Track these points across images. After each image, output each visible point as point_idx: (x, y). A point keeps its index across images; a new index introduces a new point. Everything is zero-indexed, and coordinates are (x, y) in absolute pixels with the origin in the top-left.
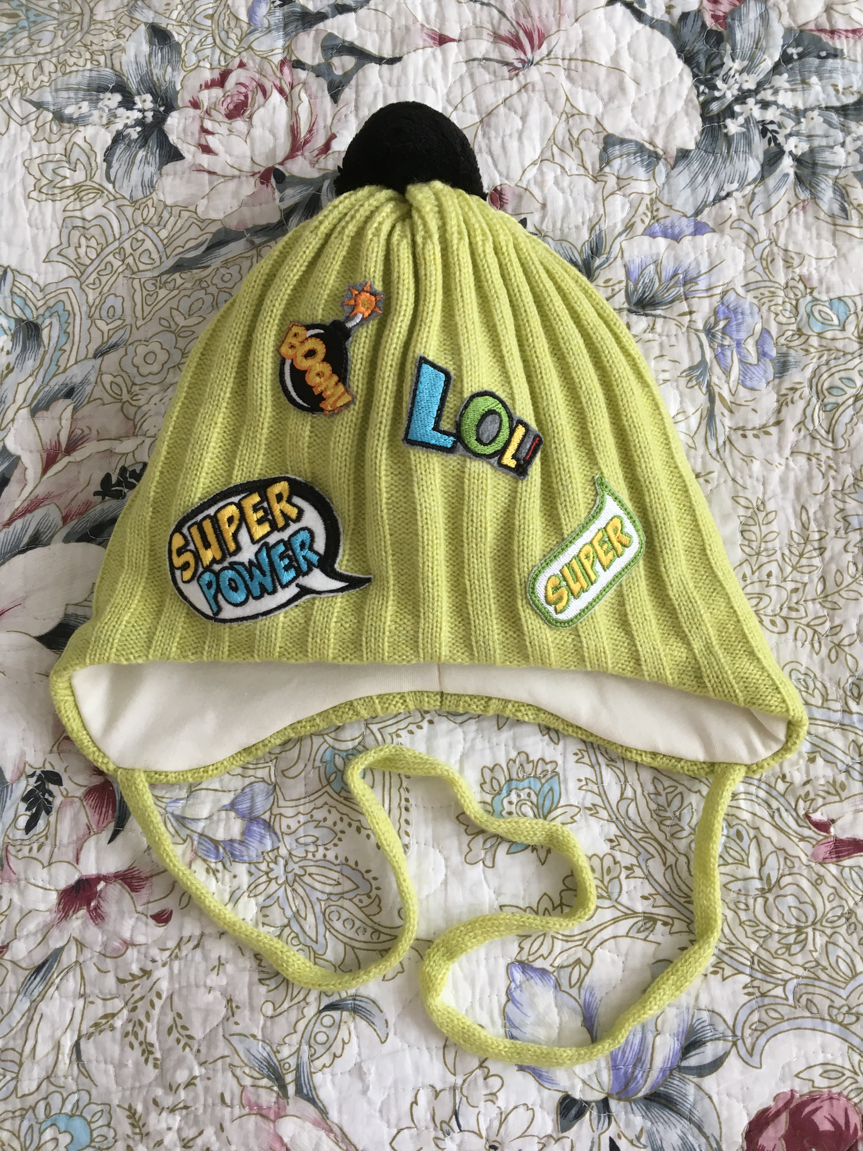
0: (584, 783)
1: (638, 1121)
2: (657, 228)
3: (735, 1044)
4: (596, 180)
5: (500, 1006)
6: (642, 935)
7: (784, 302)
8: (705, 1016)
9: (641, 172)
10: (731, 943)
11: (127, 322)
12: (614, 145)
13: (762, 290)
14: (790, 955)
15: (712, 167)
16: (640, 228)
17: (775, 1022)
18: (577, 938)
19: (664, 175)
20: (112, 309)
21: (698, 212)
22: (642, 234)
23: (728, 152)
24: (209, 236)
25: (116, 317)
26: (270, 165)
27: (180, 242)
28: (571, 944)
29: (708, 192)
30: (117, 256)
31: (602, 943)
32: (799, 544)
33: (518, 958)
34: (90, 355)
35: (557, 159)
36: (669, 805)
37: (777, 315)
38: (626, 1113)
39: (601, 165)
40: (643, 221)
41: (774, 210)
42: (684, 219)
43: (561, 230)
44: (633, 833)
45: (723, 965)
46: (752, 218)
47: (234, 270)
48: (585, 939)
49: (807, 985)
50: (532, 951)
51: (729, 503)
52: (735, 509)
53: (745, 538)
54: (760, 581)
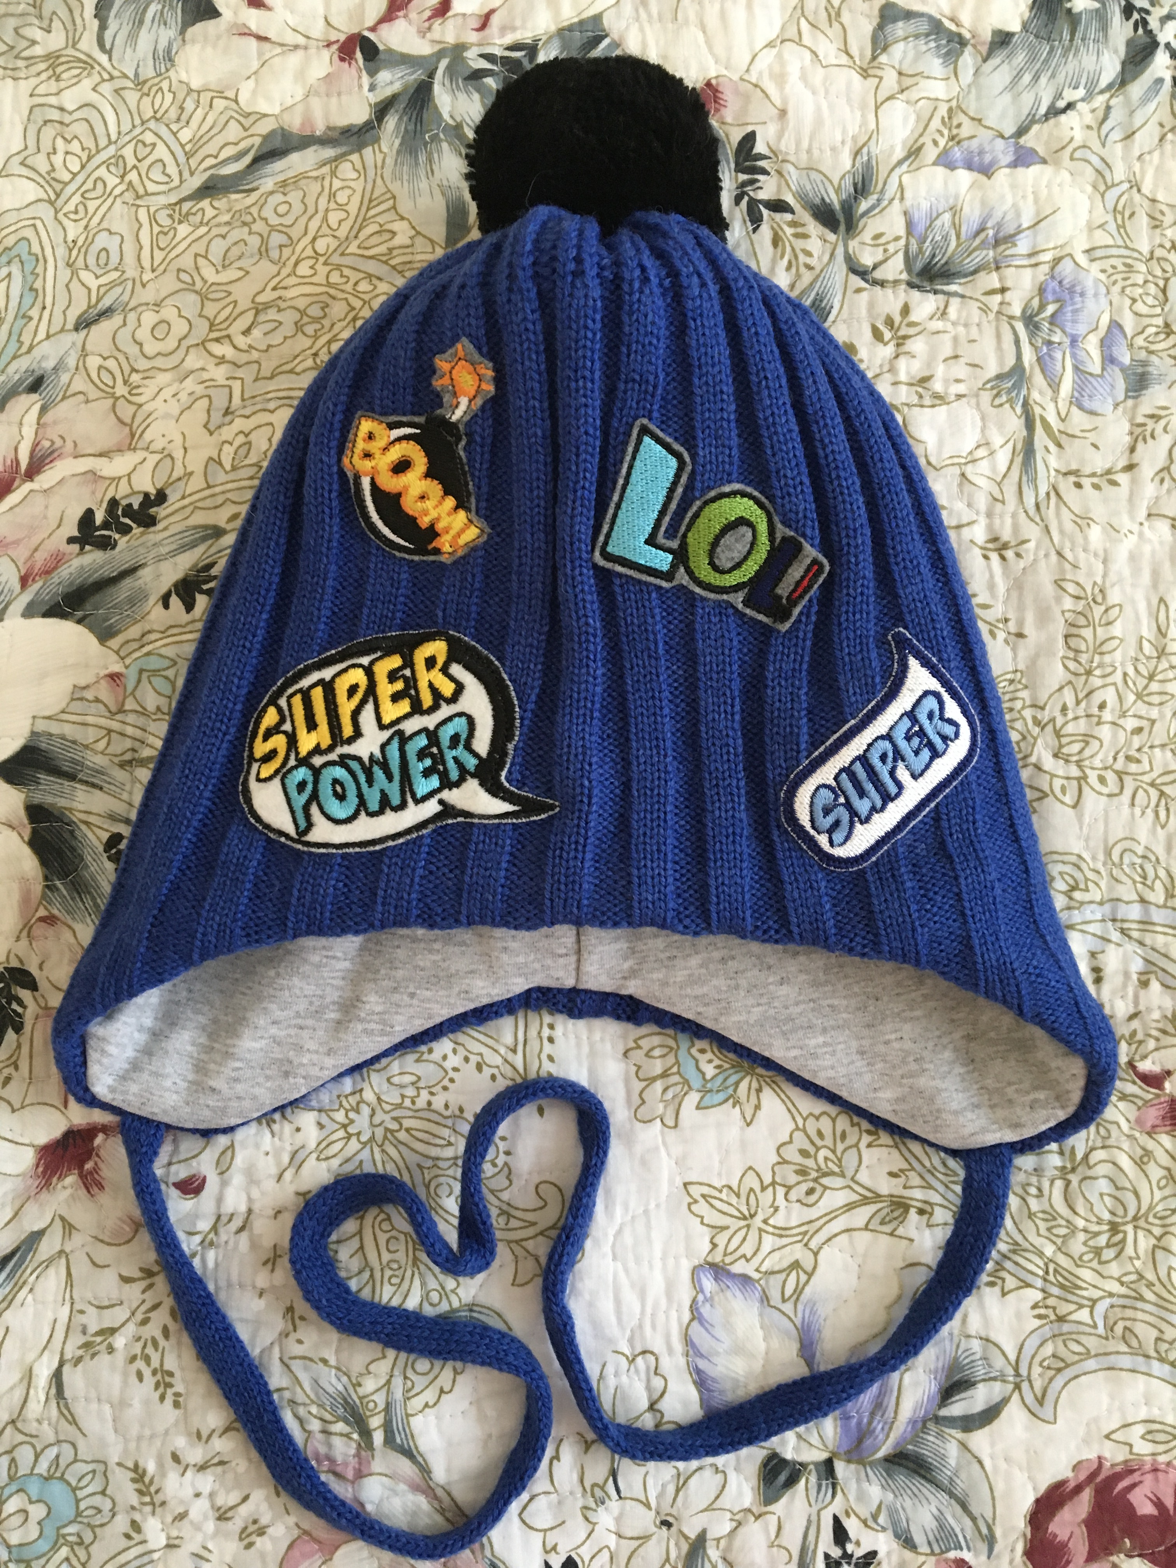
1: (875, 1492)
2: (957, 153)
3: (1017, 1387)
4: (865, 73)
5: (681, 1326)
6: (888, 1229)
7: (1146, 282)
8: (976, 1345)
9: (935, 65)
10: (1016, 1243)
11: (125, 276)
12: (895, 20)
13: (1113, 261)
14: (1101, 1263)
15: (1046, 61)
16: (931, 153)
17: (1077, 1358)
18: (794, 1231)
19: (971, 71)
20: (103, 254)
21: (1021, 131)
22: (935, 164)
23: (1072, 40)
24: (257, 141)
25: (110, 267)
26: (355, 30)
27: (211, 148)
28: (785, 1241)
29: (1038, 101)
30: (112, 168)
31: (829, 1239)
32: (1149, 658)
33: (709, 1259)
34: (70, 325)
35: (807, 40)
37: (1134, 301)
38: (858, 1480)
39: (874, 50)
40: (935, 143)
41: (1137, 135)
42: (1000, 142)
43: (809, 151)
45: (1003, 1274)
46: (1104, 145)
47: (294, 197)
48: (805, 1233)
49: (1124, 1307)
50: (730, 1250)
51: (1049, 589)
52: (1058, 600)
53: (1069, 648)
54: (1088, 716)
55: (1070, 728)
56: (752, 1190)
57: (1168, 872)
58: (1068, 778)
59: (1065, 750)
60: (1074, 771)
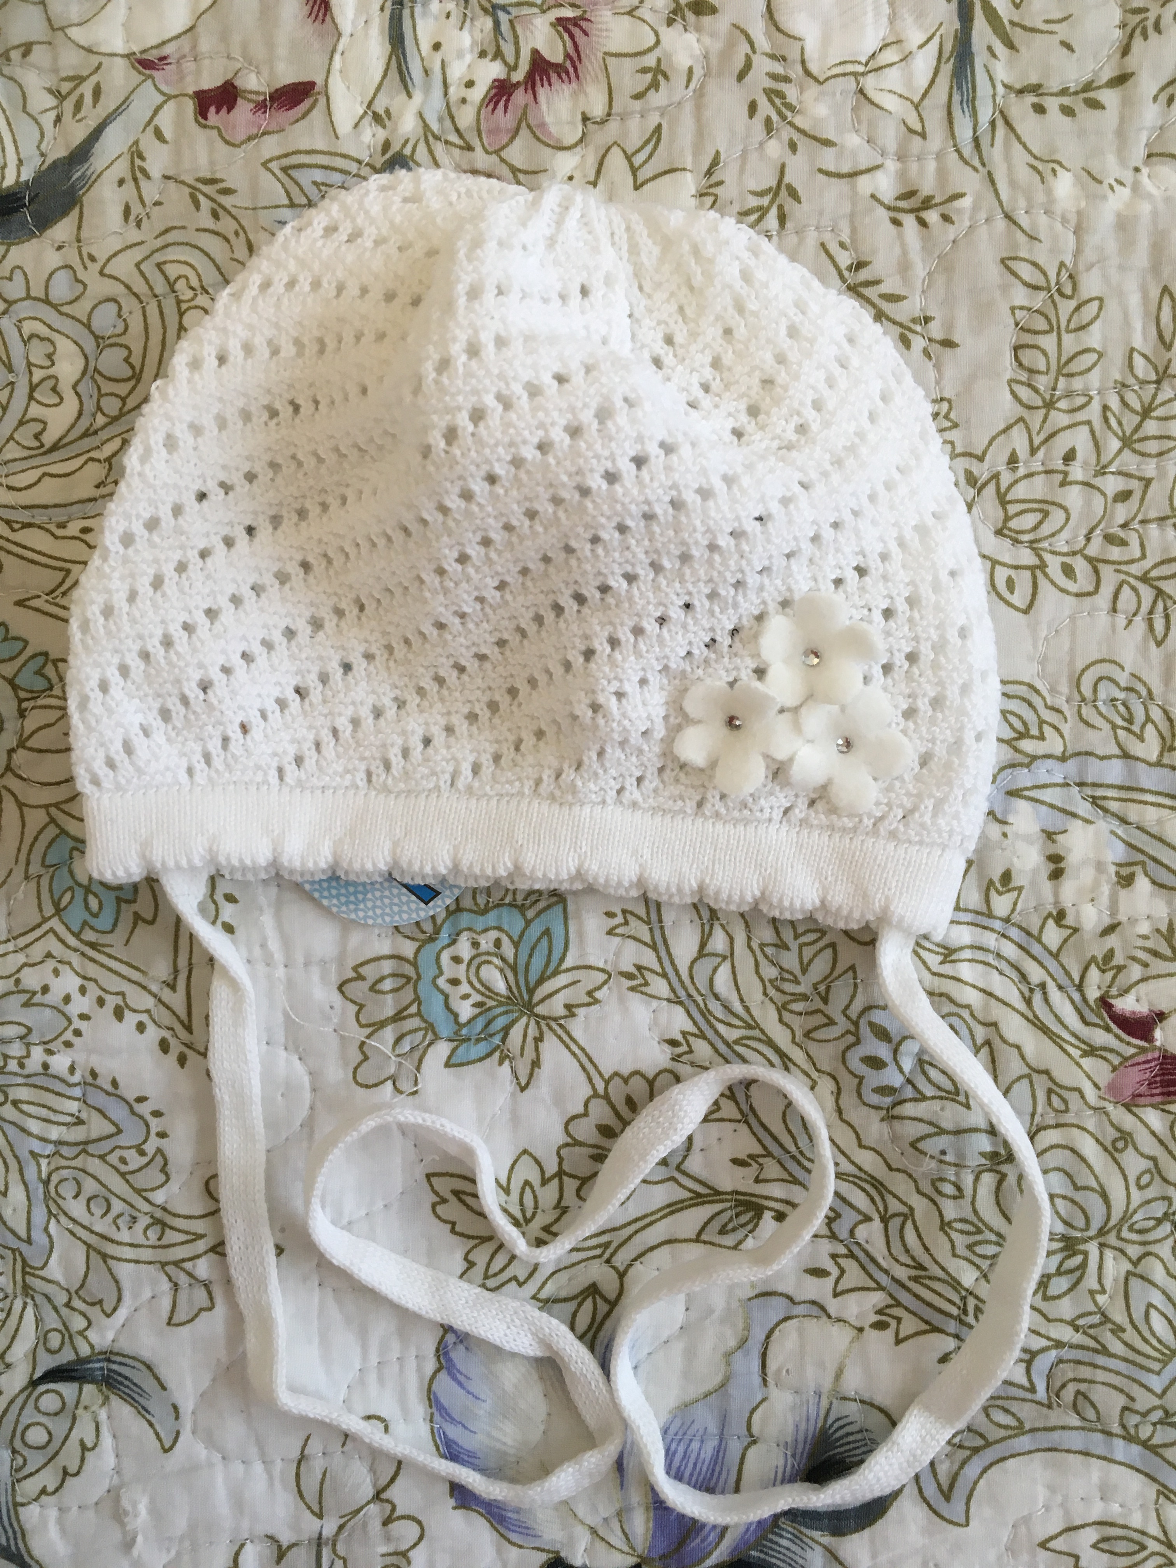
0: (619, 919)
5: (421, 1378)
6: (729, 1240)
10: (921, 1267)
14: (1046, 1298)
17: (1003, 1433)
31: (643, 1254)
32: (1143, 383)
36: (804, 971)
44: (721, 1028)
45: (896, 1312)
48: (607, 1245)
49: (1079, 1362)
50: (491, 1271)
51: (993, 272)
52: (1005, 289)
53: (1020, 365)
54: (1047, 472)
55: (1020, 491)
56: (527, 1183)
57: (1165, 712)
58: (1016, 567)
59: (1012, 524)
60: (1027, 557)
